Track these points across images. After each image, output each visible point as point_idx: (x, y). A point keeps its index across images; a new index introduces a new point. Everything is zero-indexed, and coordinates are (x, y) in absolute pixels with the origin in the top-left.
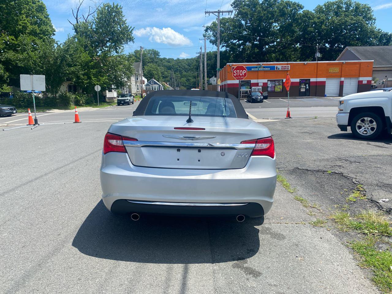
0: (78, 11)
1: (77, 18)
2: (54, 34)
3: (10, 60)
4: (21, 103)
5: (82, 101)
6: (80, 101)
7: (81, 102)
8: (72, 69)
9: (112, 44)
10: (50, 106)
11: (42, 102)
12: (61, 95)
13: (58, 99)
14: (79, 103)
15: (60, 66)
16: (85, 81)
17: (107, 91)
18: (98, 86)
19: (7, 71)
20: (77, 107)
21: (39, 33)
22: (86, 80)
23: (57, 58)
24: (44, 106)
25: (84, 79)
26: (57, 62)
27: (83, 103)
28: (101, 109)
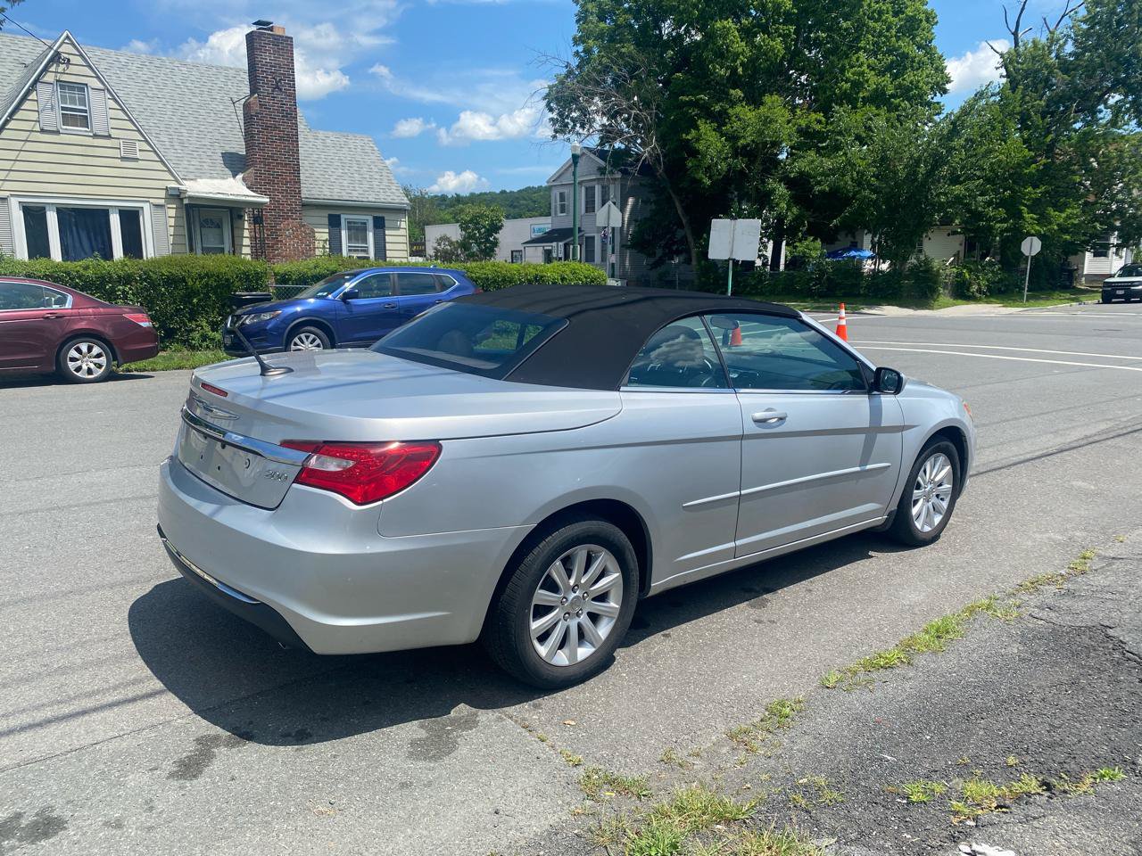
0: (1023, 9)
1: (1015, 34)
2: (945, 91)
3: (808, 175)
4: (814, 285)
5: (979, 284)
6: (970, 285)
7: (975, 288)
8: (958, 189)
9: (1126, 96)
10: (882, 297)
11: (864, 283)
12: (915, 266)
13: (907, 277)
14: (968, 290)
15: (924, 184)
16: (998, 225)
17: (1088, 256)
18: (1035, 239)
19: (796, 203)
20: (960, 301)
21: (892, 96)
22: (1003, 221)
23: (918, 162)
24: (865, 296)
25: (995, 218)
26: (915, 173)
27: (979, 291)
28: (1030, 313)
